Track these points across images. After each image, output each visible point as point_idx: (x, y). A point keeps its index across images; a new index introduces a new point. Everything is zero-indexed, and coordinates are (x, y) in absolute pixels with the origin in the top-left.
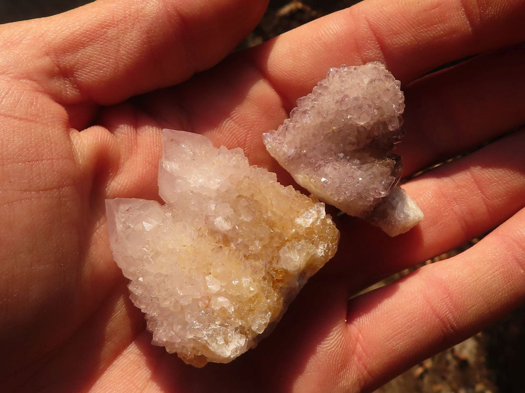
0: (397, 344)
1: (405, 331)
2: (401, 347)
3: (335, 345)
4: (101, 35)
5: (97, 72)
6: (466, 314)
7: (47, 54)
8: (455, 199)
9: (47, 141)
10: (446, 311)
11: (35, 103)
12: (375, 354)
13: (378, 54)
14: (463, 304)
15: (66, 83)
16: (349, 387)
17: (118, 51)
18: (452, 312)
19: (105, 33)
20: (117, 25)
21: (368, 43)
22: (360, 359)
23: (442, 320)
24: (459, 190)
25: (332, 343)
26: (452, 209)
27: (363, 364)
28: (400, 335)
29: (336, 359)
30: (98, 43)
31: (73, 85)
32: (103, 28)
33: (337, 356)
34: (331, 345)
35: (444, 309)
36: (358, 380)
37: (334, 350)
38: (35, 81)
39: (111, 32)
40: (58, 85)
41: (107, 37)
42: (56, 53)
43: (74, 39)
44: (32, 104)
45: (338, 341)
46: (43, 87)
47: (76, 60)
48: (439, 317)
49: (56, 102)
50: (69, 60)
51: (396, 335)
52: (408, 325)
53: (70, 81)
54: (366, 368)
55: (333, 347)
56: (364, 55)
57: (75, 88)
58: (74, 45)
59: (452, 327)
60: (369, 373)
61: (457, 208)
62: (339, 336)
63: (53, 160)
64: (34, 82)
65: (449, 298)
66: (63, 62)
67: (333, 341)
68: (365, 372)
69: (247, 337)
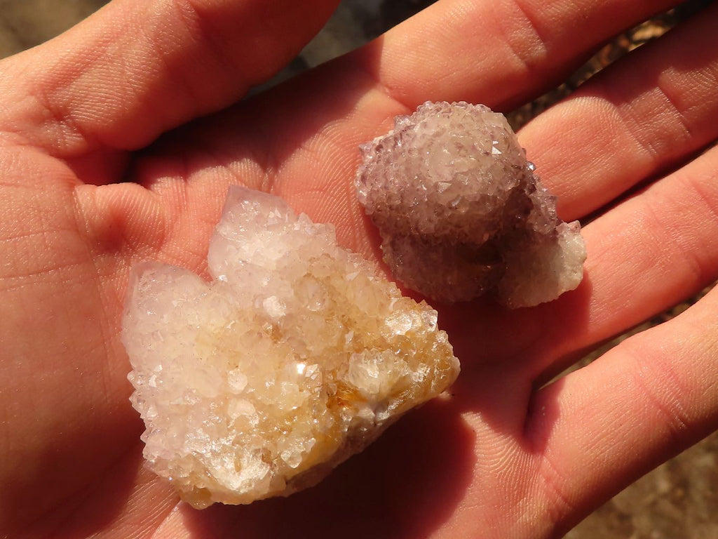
0: (601, 453)
1: (611, 431)
2: (608, 456)
3: (506, 464)
4: (99, 56)
5: (98, 106)
6: (701, 398)
7: (32, 94)
8: (676, 227)
9: (34, 210)
10: (671, 396)
11: (14, 161)
12: (571, 470)
13: (531, 34)
14: (694, 383)
15: (62, 129)
16: (535, 523)
17: (123, 72)
18: (680, 397)
19: (104, 51)
20: (117, 37)
21: (515, 21)
22: (548, 480)
23: (665, 410)
24: (682, 214)
25: (502, 462)
26: (674, 242)
27: (555, 488)
28: (605, 439)
29: (509, 485)
30: (96, 68)
31: (72, 129)
32: (100, 46)
33: (511, 480)
34: (500, 464)
35: (668, 394)
36: (548, 510)
37: (505, 472)
38: (15, 131)
39: (112, 50)
40: (50, 131)
41: (107, 56)
42: (44, 90)
43: (64, 67)
44: (10, 163)
45: (511, 457)
46: (27, 138)
47: (71, 95)
48: (660, 407)
49: (51, 155)
50: (62, 96)
51: (599, 439)
52: (616, 423)
53: (67, 124)
54: (559, 492)
55: (504, 467)
56: (511, 38)
57: (75, 132)
58: (67, 75)
59: (682, 419)
60: (565, 499)
61: (681, 239)
62: (512, 451)
63: (43, 232)
64: (14, 134)
65: (672, 377)
66: (54, 101)
67: (503, 458)
68: (559, 499)
69: (272, 469)
